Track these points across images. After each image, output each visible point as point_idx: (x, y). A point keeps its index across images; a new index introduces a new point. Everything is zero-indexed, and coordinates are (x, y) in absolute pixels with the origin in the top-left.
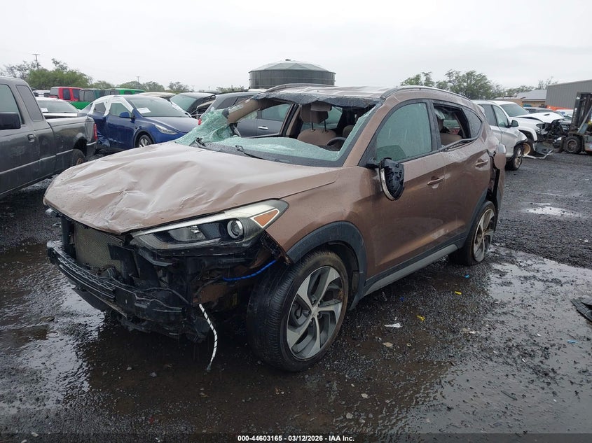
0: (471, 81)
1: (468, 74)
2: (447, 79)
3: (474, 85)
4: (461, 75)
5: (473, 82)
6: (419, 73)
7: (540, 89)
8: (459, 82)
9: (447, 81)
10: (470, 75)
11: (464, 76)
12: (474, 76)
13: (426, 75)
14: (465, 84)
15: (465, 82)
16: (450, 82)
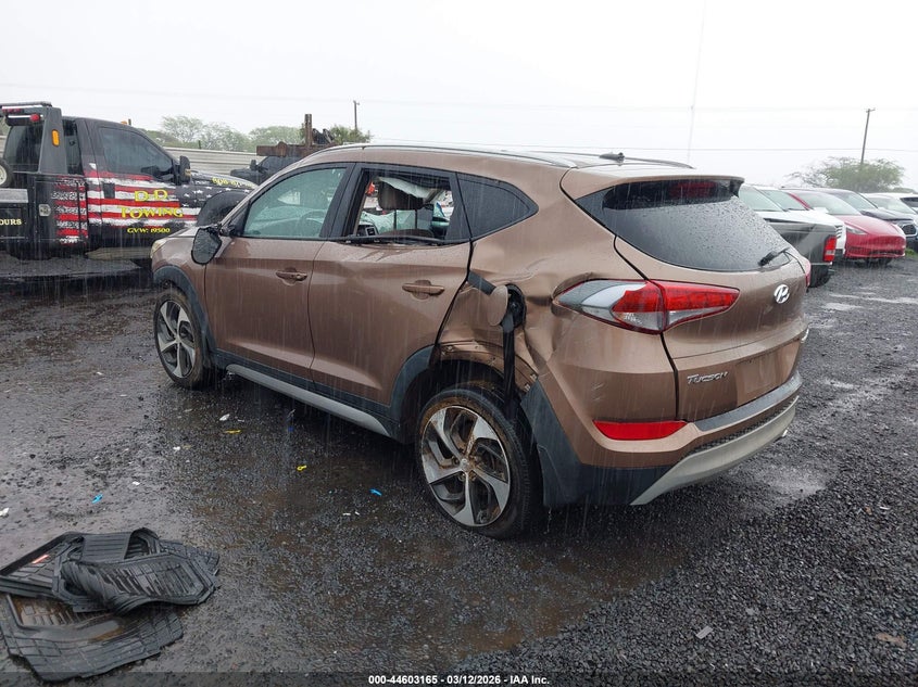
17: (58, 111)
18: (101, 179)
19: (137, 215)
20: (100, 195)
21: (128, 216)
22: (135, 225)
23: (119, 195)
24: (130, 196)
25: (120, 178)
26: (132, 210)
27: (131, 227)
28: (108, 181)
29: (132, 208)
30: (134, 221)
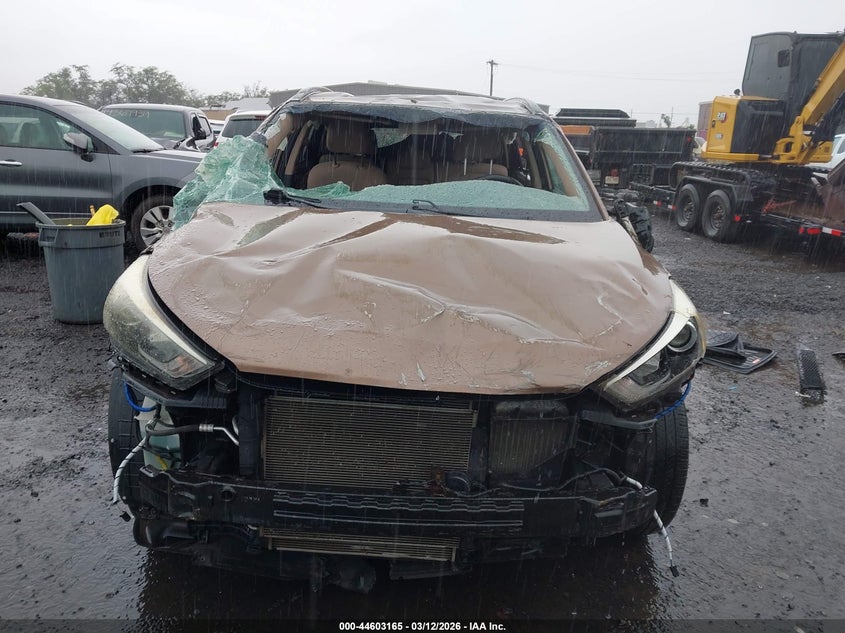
0: (152, 82)
1: (146, 71)
2: (114, 77)
3: (158, 87)
4: (135, 71)
5: (156, 84)
6: (67, 67)
7: (247, 96)
8: (136, 83)
9: (115, 80)
10: (149, 72)
11: (140, 74)
12: (156, 74)
13: (80, 69)
14: (145, 86)
15: (144, 83)
16: (120, 81)
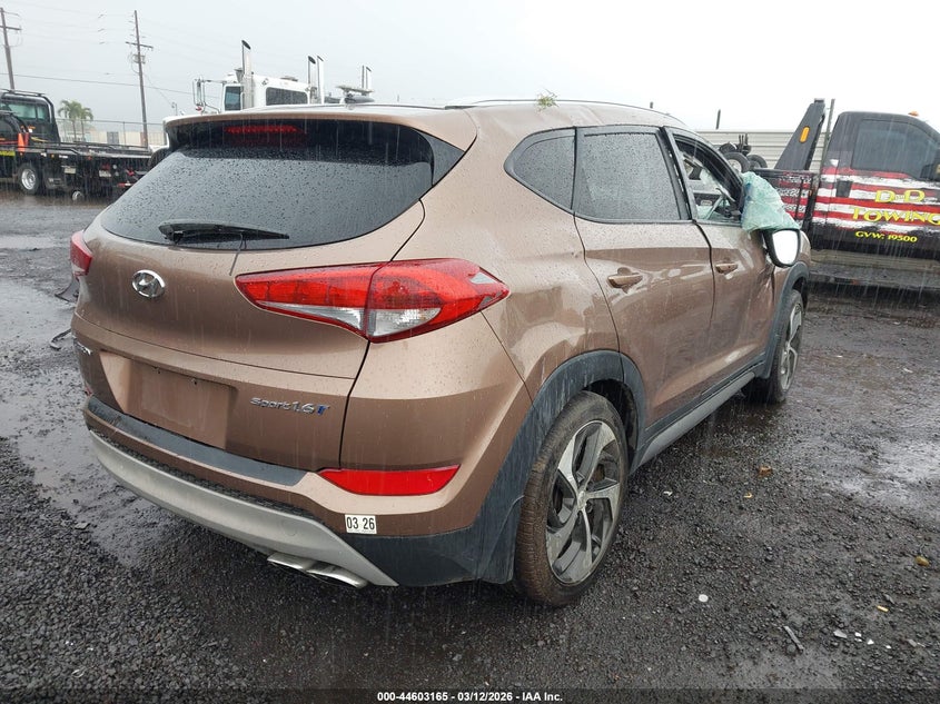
17: (811, 105)
18: (838, 176)
19: (872, 217)
20: (832, 193)
21: (861, 218)
22: (867, 229)
23: (854, 194)
24: (869, 196)
25: (863, 175)
26: (867, 211)
27: (860, 230)
28: (846, 178)
29: (868, 209)
30: (868, 224)
